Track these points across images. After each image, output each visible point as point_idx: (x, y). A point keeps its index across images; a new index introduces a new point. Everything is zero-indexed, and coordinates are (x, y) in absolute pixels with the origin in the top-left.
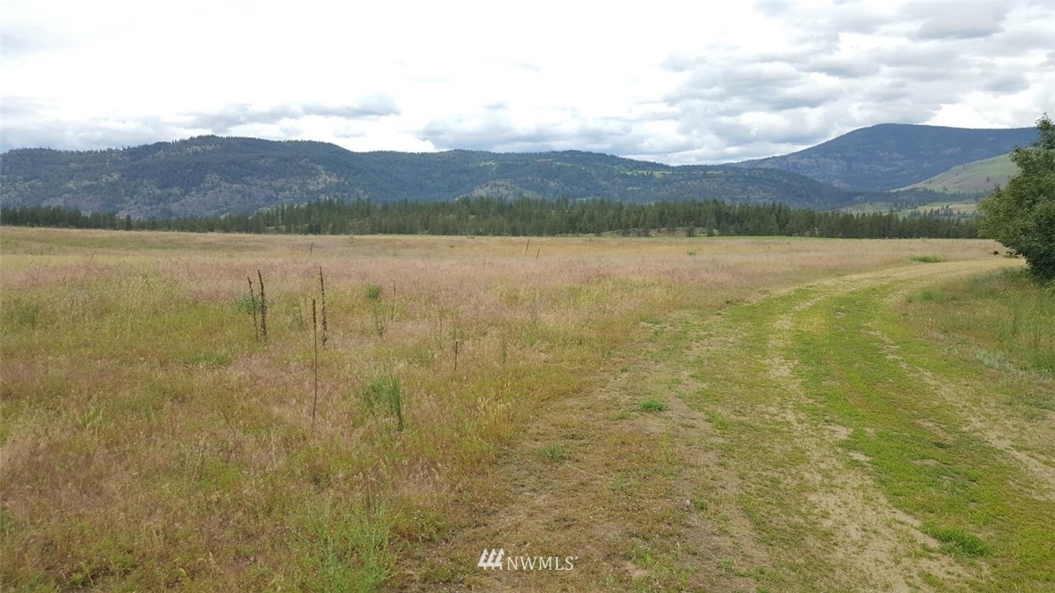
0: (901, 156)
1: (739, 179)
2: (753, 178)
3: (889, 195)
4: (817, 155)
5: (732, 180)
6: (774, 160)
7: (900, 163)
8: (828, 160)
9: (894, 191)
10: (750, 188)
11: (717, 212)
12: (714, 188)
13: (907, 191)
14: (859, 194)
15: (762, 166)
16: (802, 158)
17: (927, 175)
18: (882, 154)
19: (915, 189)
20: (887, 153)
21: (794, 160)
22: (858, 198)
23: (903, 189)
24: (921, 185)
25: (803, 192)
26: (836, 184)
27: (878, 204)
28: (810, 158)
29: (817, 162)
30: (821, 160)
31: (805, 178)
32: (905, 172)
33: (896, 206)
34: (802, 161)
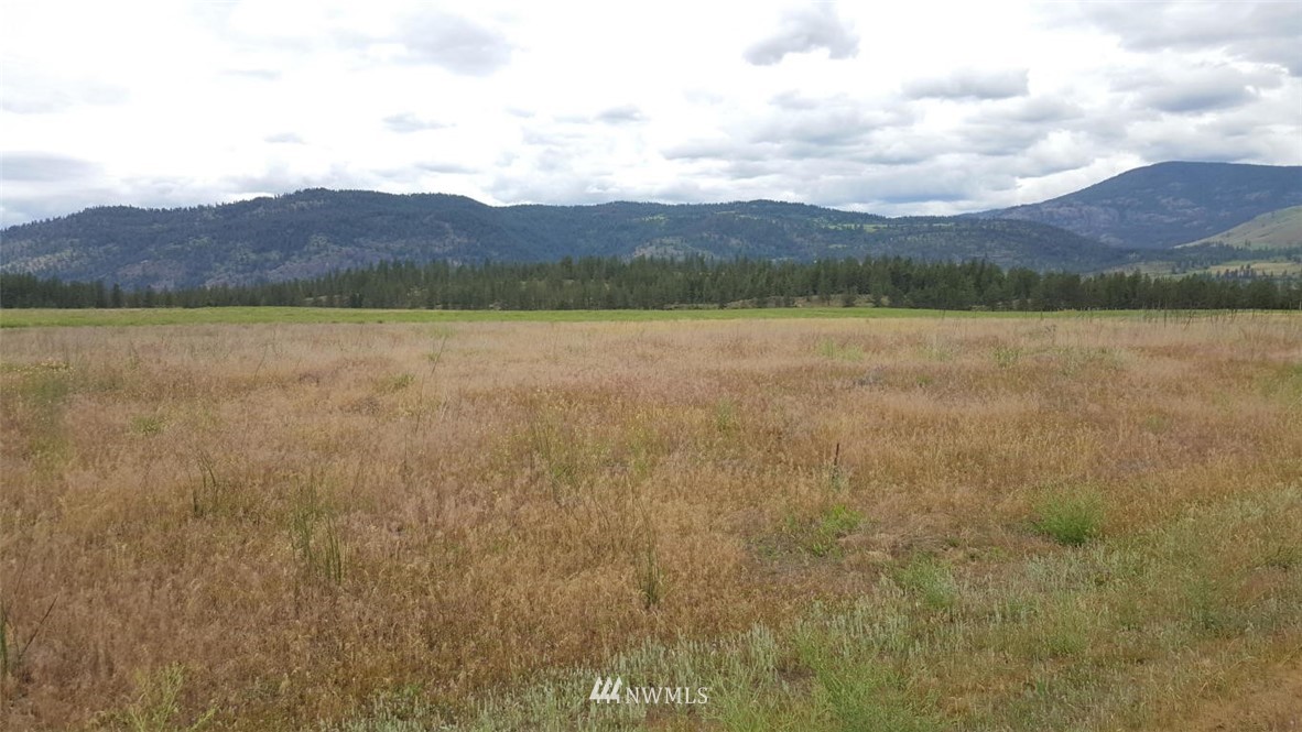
0: (1190, 203)
1: (974, 233)
2: (993, 231)
3: (1172, 252)
4: (1080, 203)
5: (964, 234)
6: (1023, 209)
7: (1189, 211)
8: (1094, 209)
9: (1180, 247)
10: (988, 244)
12: (941, 246)
13: (1191, 248)
14: (1132, 251)
15: (1006, 217)
16: (1061, 206)
17: (1223, 227)
18: (1164, 201)
19: (1208, 244)
20: (1171, 198)
21: (1049, 209)
22: (1132, 256)
23: (1188, 245)
24: (1215, 239)
25: (1058, 248)
26: (1103, 238)
27: (1156, 263)
28: (1071, 205)
29: (1080, 210)
30: (1085, 208)
31: (1062, 231)
32: (1195, 223)
33: (1179, 266)
34: (1061, 210)
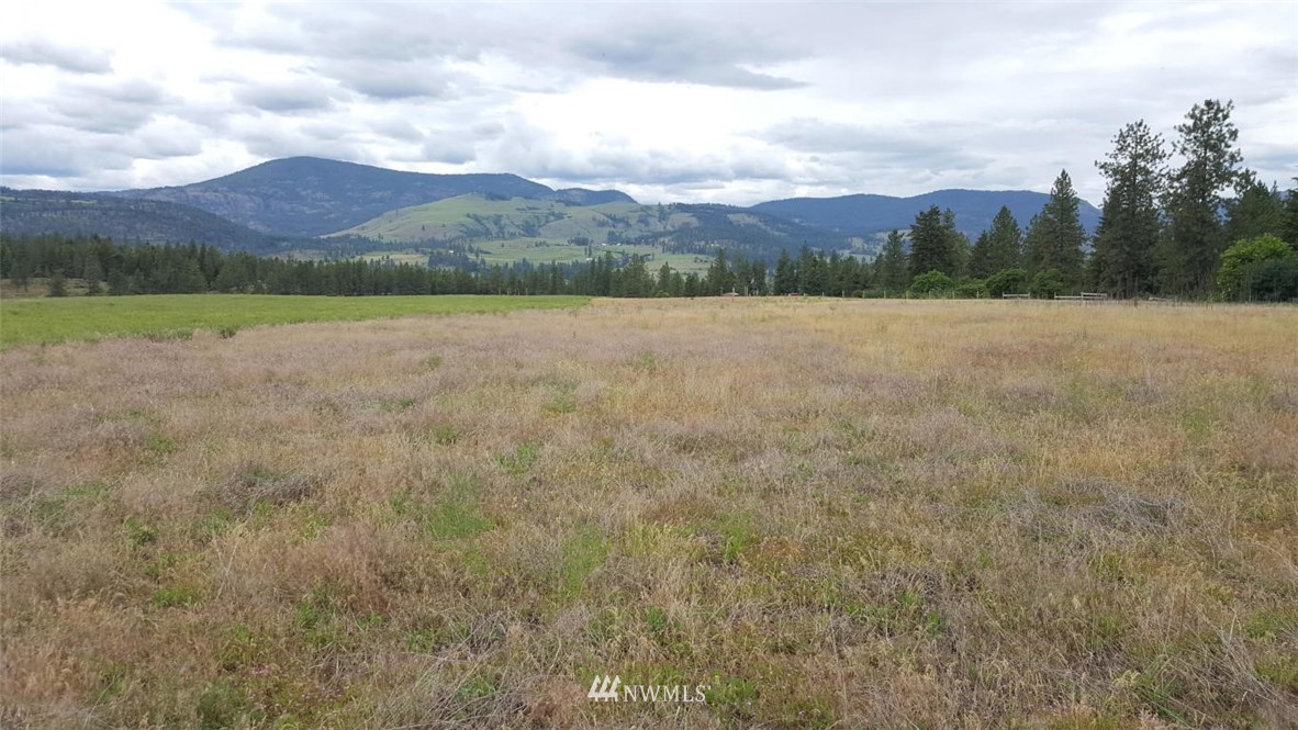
0: (327, 197)
1: (122, 214)
2: (143, 212)
3: (319, 242)
4: (225, 188)
5: (112, 213)
6: (169, 191)
7: (327, 205)
8: (239, 196)
9: (325, 237)
10: (138, 226)
11: (100, 254)
12: (85, 225)
13: (338, 238)
14: (284, 239)
15: (153, 197)
16: (206, 191)
17: (358, 220)
18: (304, 193)
19: (347, 236)
20: (309, 191)
21: (195, 193)
22: (284, 244)
23: (332, 235)
24: (353, 231)
25: (212, 233)
26: (252, 225)
27: (309, 252)
28: (216, 191)
29: (226, 196)
30: (232, 195)
31: (214, 216)
32: (332, 216)
33: (330, 254)
34: (207, 195)
